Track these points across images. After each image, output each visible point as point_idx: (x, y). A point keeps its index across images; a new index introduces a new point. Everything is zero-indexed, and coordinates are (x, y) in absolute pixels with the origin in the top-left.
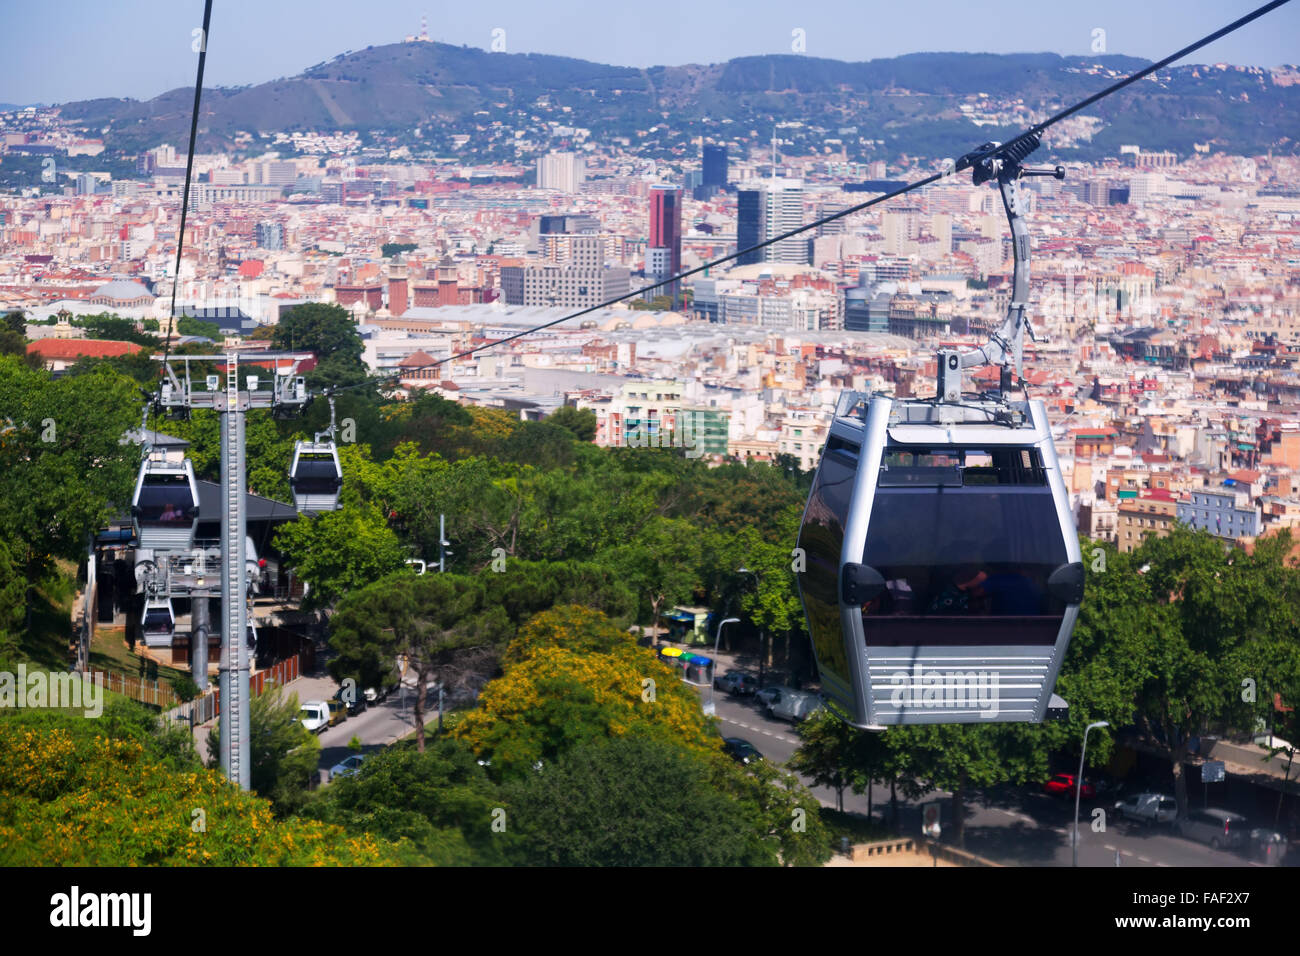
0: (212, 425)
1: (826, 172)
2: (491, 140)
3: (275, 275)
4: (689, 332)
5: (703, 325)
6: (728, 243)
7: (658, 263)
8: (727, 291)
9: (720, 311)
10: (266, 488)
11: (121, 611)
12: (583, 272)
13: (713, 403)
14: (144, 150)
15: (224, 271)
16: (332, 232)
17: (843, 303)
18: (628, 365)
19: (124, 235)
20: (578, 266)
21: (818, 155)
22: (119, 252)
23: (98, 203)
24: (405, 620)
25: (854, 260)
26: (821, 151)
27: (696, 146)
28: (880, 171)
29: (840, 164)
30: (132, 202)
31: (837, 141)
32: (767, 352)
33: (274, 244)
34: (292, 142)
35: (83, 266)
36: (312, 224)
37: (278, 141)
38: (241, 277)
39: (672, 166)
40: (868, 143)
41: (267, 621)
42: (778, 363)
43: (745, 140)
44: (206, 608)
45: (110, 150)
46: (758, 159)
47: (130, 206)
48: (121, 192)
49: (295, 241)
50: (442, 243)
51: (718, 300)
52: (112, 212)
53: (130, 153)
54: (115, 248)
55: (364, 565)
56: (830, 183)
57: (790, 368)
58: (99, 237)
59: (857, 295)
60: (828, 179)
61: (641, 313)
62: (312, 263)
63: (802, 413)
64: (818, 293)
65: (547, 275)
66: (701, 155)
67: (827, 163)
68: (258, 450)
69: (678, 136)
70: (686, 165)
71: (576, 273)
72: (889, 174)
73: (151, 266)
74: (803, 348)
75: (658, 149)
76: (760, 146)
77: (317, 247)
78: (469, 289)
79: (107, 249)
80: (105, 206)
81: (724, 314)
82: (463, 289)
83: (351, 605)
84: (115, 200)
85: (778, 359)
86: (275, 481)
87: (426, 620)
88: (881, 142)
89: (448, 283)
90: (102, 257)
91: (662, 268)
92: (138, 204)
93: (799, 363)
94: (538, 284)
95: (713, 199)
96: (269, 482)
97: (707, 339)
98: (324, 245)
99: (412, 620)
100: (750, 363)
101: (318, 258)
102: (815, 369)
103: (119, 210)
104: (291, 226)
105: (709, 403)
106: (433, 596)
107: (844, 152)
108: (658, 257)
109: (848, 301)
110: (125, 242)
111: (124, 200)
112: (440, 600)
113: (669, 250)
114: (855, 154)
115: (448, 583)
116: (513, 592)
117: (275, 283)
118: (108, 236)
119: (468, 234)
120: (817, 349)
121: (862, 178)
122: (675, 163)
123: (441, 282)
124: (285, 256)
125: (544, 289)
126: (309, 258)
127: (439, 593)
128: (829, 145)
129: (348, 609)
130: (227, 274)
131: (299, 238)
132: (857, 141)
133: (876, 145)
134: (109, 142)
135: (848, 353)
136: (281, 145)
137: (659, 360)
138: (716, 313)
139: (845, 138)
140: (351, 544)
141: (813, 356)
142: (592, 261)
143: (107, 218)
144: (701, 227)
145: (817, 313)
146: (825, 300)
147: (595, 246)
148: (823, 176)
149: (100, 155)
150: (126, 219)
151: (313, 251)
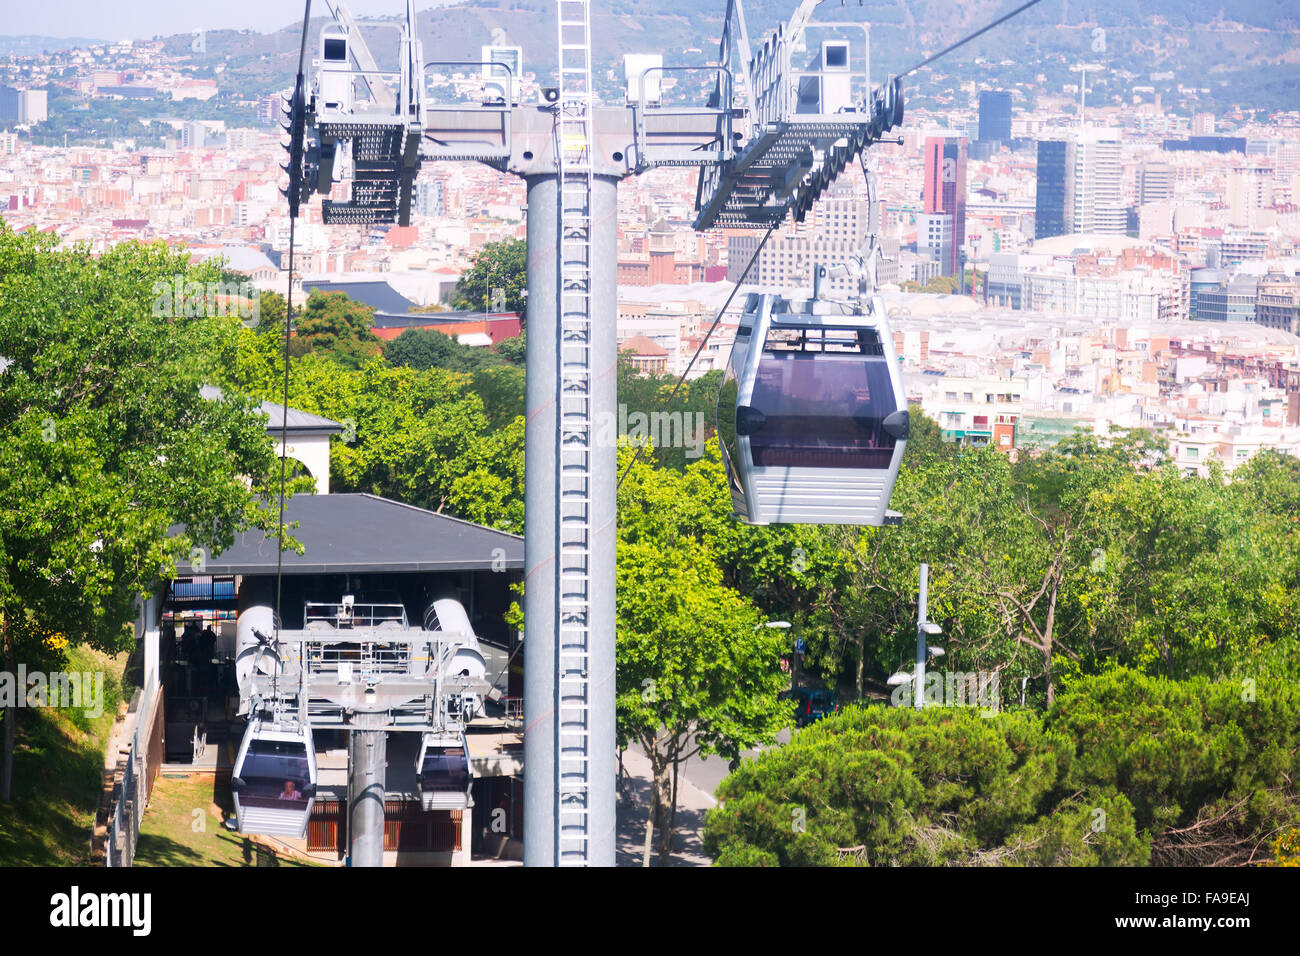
0: (375, 403)
1: (1137, 126)
2: (703, 84)
3: (435, 245)
4: (990, 321)
5: (1007, 312)
6: (1021, 211)
7: (934, 234)
8: (1034, 269)
9: (1023, 296)
10: (483, 508)
11: (209, 742)
12: (838, 243)
13: (1068, 407)
14: (267, 94)
15: (367, 239)
16: (504, 194)
17: (1189, 286)
18: (918, 360)
19: (239, 194)
20: (832, 235)
21: (1124, 105)
22: (233, 216)
23: (209, 158)
24: (893, 825)
25: (1192, 234)
26: (1130, 102)
27: (967, 93)
28: (1208, 125)
29: (1154, 116)
30: (250, 156)
31: (1150, 89)
32: (1105, 347)
33: (430, 208)
34: (452, 86)
35: (186, 232)
36: (479, 183)
37: (435, 84)
38: (389, 247)
39: (937, 118)
40: (1190, 91)
41: (490, 766)
42: (1120, 361)
43: (1030, 87)
44: (382, 754)
45: (224, 93)
46: (1047, 111)
47: (249, 161)
48: (237, 144)
49: (457, 203)
50: (646, 209)
51: (1020, 281)
52: (226, 168)
53: (250, 97)
54: (228, 211)
55: (701, 666)
56: (1144, 139)
57: (1136, 368)
58: (208, 196)
59: (1206, 276)
60: (1140, 135)
61: (921, 296)
62: (481, 231)
63: (1196, 424)
64: (1156, 272)
65: (791, 248)
66: (975, 105)
67: (1139, 115)
68: (453, 445)
69: (944, 81)
70: (954, 116)
71: (829, 245)
72: (1217, 129)
73: (272, 232)
74: (1154, 341)
75: (919, 96)
76: (1049, 94)
77: (485, 212)
78: (687, 266)
79: (217, 211)
80: (216, 161)
81: (1030, 299)
82: (681, 266)
83: (757, 788)
84: (229, 154)
85: (1120, 356)
86: (498, 497)
87: (937, 822)
88: (1206, 91)
89: (661, 254)
90: (211, 222)
91: (941, 241)
92: (259, 159)
93: (1147, 362)
94: (778, 259)
95: (992, 158)
96: (488, 497)
97: (1015, 331)
98: (494, 210)
99: (910, 827)
100: (1082, 362)
101: (487, 226)
102: (1170, 370)
103: (234, 166)
104: (451, 185)
105: (1061, 407)
106: (955, 767)
107: (1158, 102)
108: (935, 226)
109: (1193, 285)
110: (240, 203)
111: (241, 155)
112: (976, 779)
113: (949, 217)
114: (1172, 103)
115: (992, 733)
116: (1144, 757)
117: (434, 255)
118: (219, 197)
119: (679, 199)
120: (1172, 343)
121: (1186, 136)
122: (941, 114)
123: (653, 254)
124: (445, 222)
125: (785, 267)
126: (476, 225)
127: (976, 759)
128: (1137, 93)
129: (752, 798)
130: (371, 243)
131: (462, 200)
132: (1174, 90)
133: (1199, 94)
134: (224, 83)
135: (1214, 349)
136: (439, 89)
137: (958, 354)
138: (1018, 299)
139: (1158, 85)
140: (672, 621)
141: (1167, 352)
142: (849, 229)
143: (219, 176)
144: (985, 192)
145: (1156, 298)
146: (1164, 282)
147: (854, 209)
148: (1133, 130)
149: (212, 100)
150: (243, 176)
151: (481, 217)
